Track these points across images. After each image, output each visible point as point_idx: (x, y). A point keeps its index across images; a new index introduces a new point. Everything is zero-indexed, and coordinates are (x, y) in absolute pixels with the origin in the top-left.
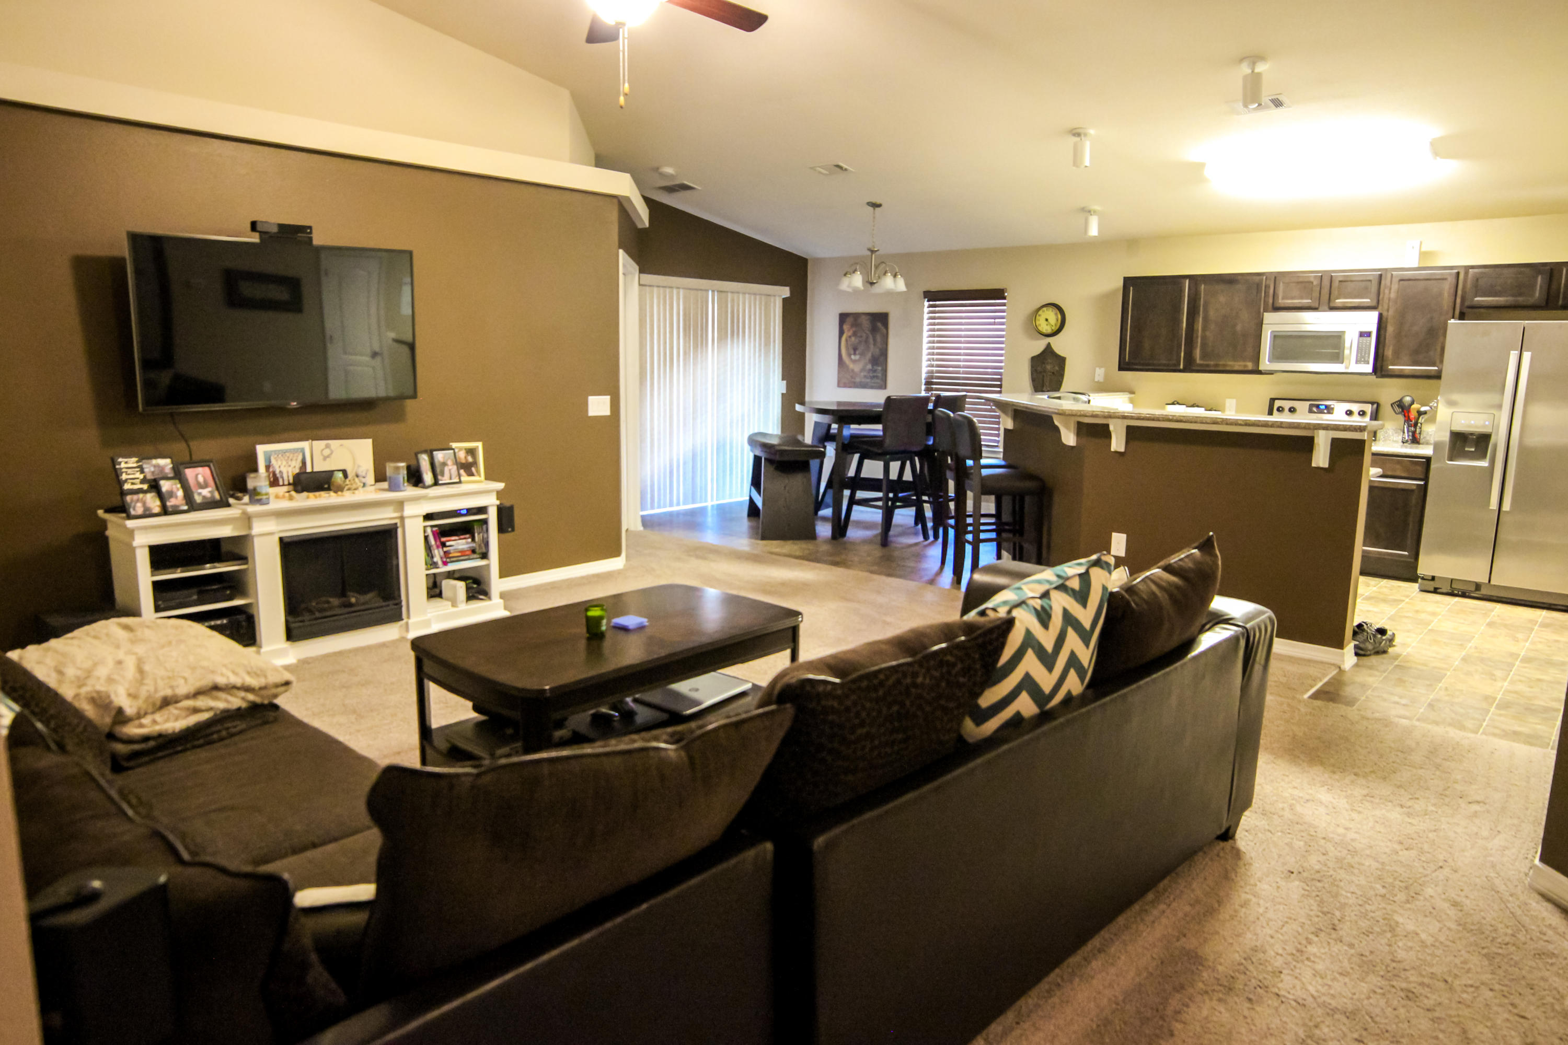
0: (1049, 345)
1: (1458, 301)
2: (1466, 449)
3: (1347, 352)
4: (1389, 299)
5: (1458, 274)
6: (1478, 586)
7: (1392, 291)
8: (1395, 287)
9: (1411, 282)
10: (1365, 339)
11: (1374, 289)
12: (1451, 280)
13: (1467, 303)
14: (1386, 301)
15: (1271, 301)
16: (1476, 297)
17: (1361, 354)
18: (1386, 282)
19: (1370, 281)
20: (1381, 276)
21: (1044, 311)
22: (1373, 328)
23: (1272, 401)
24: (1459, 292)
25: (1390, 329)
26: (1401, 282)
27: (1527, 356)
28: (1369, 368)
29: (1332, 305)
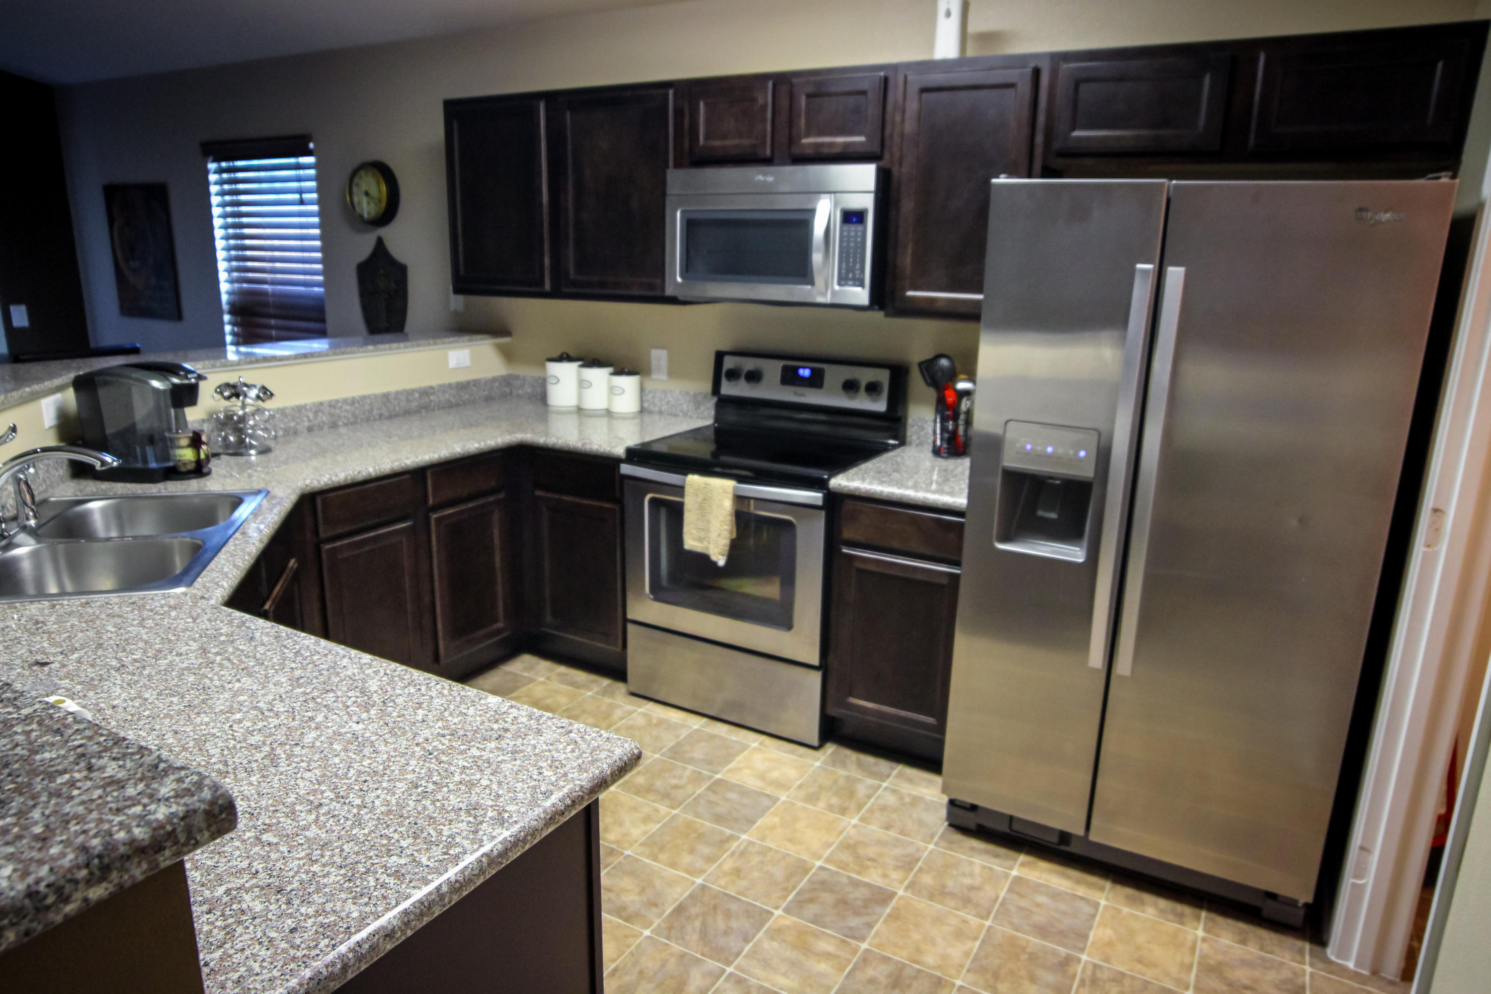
0: (380, 242)
1: (1039, 139)
2: (1040, 513)
3: (817, 258)
4: (902, 135)
5: (1037, 72)
6: (1065, 837)
7: (908, 114)
8: (912, 106)
9: (944, 95)
10: (854, 229)
11: (873, 111)
12: (1024, 88)
13: (1056, 145)
14: (896, 138)
15: (687, 145)
16: (1073, 129)
17: (848, 262)
18: (895, 95)
19: (863, 93)
20: (886, 80)
21: (361, 177)
22: (866, 202)
23: (720, 356)
24: (1041, 119)
25: (907, 206)
26: (925, 96)
27: (1175, 275)
28: (860, 295)
29: (796, 150)
